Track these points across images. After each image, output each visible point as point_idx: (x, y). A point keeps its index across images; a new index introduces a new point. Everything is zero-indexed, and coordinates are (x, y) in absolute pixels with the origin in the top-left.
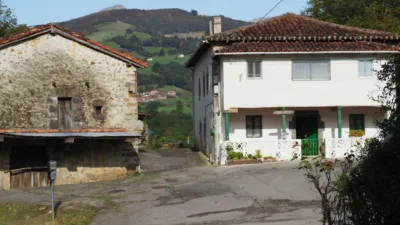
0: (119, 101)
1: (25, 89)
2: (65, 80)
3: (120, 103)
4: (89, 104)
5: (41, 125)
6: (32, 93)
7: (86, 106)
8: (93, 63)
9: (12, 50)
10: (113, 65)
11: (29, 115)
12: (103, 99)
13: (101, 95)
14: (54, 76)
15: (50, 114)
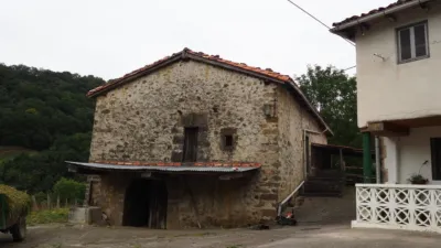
0: (253, 127)
1: (151, 120)
2: (193, 107)
3: (255, 131)
4: (216, 133)
5: (162, 158)
6: (158, 124)
7: (212, 135)
8: (226, 86)
9: (145, 82)
10: (249, 85)
11: (151, 146)
12: (234, 126)
13: (232, 122)
14: (182, 105)
15: (173, 146)
